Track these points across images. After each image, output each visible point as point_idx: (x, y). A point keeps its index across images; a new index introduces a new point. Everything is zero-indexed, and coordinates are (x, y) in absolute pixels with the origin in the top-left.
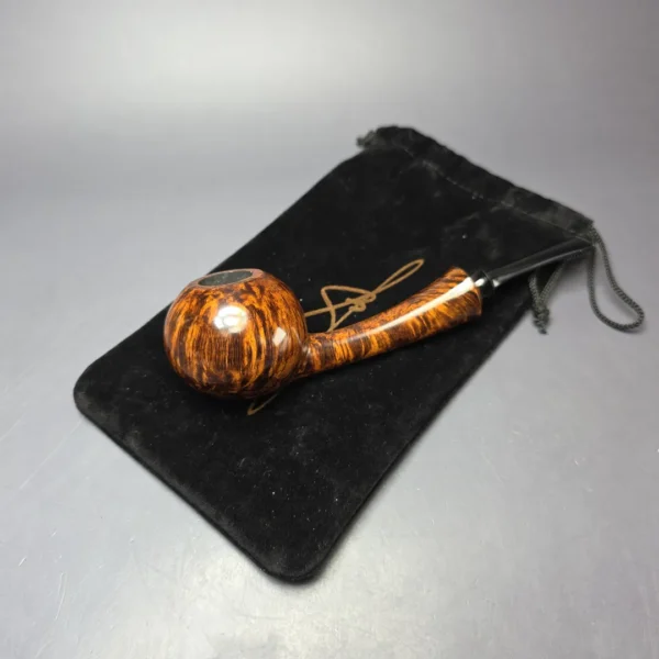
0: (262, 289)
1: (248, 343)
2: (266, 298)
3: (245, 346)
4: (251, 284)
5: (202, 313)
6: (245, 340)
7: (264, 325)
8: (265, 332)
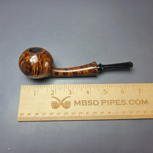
0: (41, 57)
1: (33, 69)
2: (41, 59)
3: (33, 70)
4: (39, 55)
5: (25, 59)
6: (33, 68)
7: (38, 66)
8: (38, 68)
